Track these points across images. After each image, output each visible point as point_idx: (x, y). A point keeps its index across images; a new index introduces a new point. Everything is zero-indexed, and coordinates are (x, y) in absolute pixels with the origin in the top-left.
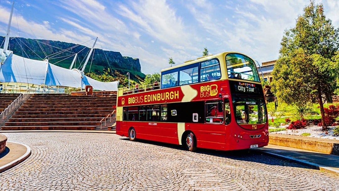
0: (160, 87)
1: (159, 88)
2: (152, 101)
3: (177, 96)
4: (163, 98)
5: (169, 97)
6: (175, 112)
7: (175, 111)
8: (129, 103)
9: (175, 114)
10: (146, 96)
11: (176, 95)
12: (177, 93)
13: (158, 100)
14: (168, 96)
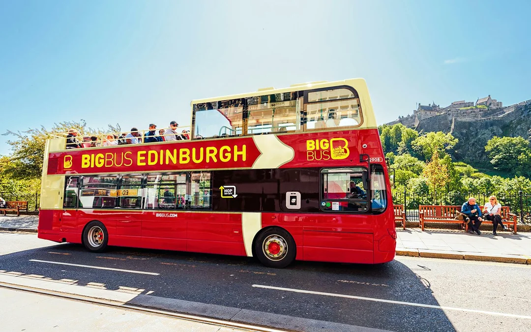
0: (190, 137)
1: (188, 139)
2: (161, 163)
3: (240, 157)
4: (198, 158)
5: (217, 156)
6: (231, 190)
7: (233, 188)
8: (83, 166)
9: (231, 195)
10: (144, 152)
11: (236, 153)
12: (240, 149)
13: (181, 162)
14: (213, 155)
